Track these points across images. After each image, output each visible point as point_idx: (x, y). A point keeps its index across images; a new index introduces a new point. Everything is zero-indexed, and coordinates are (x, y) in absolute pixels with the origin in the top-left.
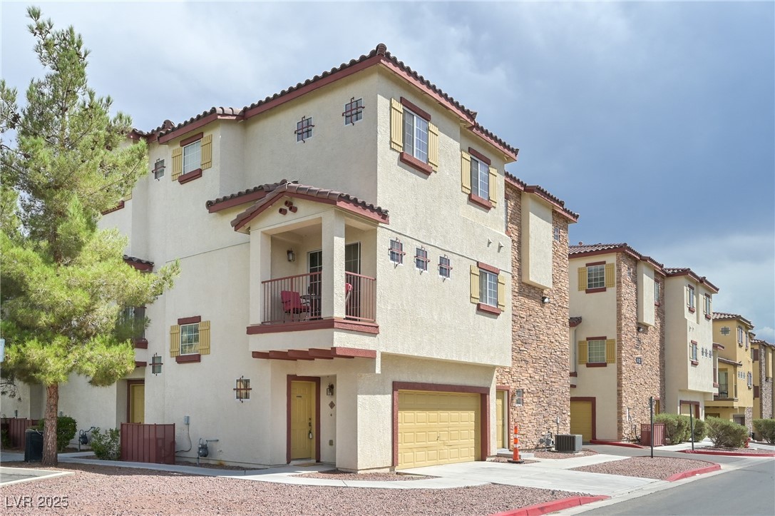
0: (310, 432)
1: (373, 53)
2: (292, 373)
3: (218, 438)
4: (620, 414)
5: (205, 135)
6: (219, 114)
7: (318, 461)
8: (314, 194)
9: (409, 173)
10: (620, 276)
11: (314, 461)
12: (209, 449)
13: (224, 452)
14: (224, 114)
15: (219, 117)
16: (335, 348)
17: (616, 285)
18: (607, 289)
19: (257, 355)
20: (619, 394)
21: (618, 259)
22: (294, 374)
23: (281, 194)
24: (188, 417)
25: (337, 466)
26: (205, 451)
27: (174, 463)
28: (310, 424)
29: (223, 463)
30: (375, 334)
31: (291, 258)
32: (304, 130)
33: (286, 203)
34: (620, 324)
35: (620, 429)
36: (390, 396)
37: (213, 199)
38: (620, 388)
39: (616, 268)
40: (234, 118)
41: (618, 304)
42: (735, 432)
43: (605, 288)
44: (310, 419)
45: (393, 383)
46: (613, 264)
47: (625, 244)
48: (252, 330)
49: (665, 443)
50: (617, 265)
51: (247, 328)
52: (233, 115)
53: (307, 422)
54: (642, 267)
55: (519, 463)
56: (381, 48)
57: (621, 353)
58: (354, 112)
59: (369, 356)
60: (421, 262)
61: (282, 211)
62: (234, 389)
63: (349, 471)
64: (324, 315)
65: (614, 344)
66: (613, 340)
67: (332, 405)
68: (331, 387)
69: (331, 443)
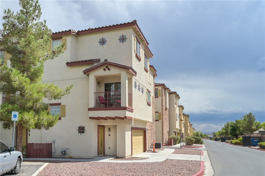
1: (132, 22)
3: (69, 148)
4: (163, 136)
5: (63, 38)
6: (72, 32)
7: (104, 155)
8: (120, 66)
9: (137, 60)
10: (162, 93)
11: (103, 155)
12: (67, 152)
13: (72, 153)
14: (73, 32)
15: (72, 33)
16: (126, 117)
17: (161, 96)
18: (159, 97)
19: (91, 118)
20: (163, 130)
21: (162, 88)
22: (99, 125)
23: (105, 64)
25: (117, 156)
26: (64, 153)
27: (51, 158)
29: (71, 157)
30: (132, 112)
31: (99, 85)
32: (103, 42)
33: (107, 67)
34: (163, 108)
35: (163, 140)
36: (131, 132)
37: (69, 61)
38: (163, 128)
39: (161, 91)
40: (75, 34)
41: (162, 102)
42: (192, 140)
43: (158, 97)
44: (102, 140)
45: (131, 127)
46: (160, 90)
47: (164, 84)
48: (90, 109)
49: (174, 145)
50: (162, 90)
51: (88, 108)
52: (75, 33)
54: (167, 91)
55: (155, 152)
56: (135, 21)
57: (163, 117)
58: (123, 39)
59: (131, 119)
60: (139, 89)
61: (104, 70)
62: (77, 130)
63: (122, 157)
64: (122, 105)
65: (161, 114)
66: (161, 113)
67: (109, 135)
68: (110, 129)
69: (109, 148)
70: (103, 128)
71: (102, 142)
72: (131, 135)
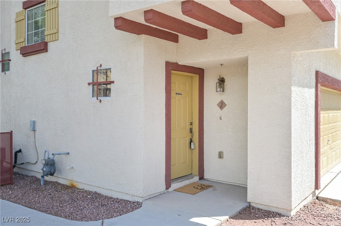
0: (191, 141)
2: (173, 60)
3: (68, 151)
7: (201, 178)
12: (57, 165)
13: (76, 169)
22: (175, 61)
24: (34, 122)
26: (51, 167)
28: (191, 131)
29: (75, 184)
36: (313, 90)
44: (191, 124)
53: (188, 127)
62: (89, 84)
67: (222, 105)
68: (222, 81)
69: (221, 155)
70: (196, 77)
71: (191, 132)
72: (313, 103)
